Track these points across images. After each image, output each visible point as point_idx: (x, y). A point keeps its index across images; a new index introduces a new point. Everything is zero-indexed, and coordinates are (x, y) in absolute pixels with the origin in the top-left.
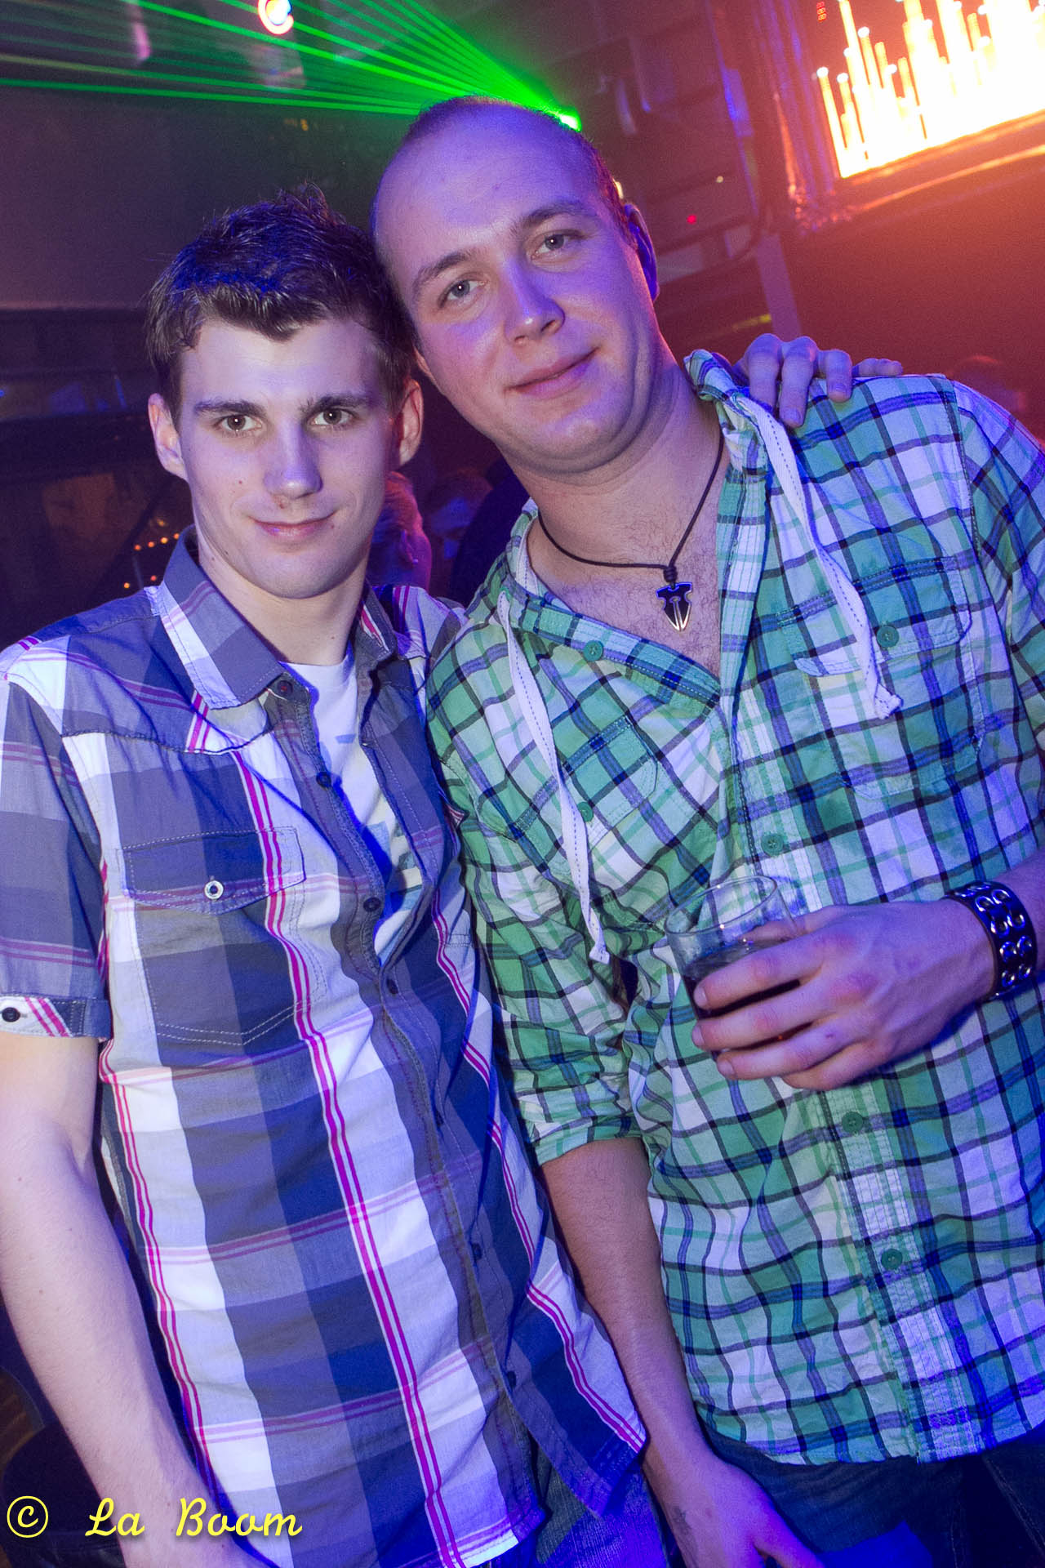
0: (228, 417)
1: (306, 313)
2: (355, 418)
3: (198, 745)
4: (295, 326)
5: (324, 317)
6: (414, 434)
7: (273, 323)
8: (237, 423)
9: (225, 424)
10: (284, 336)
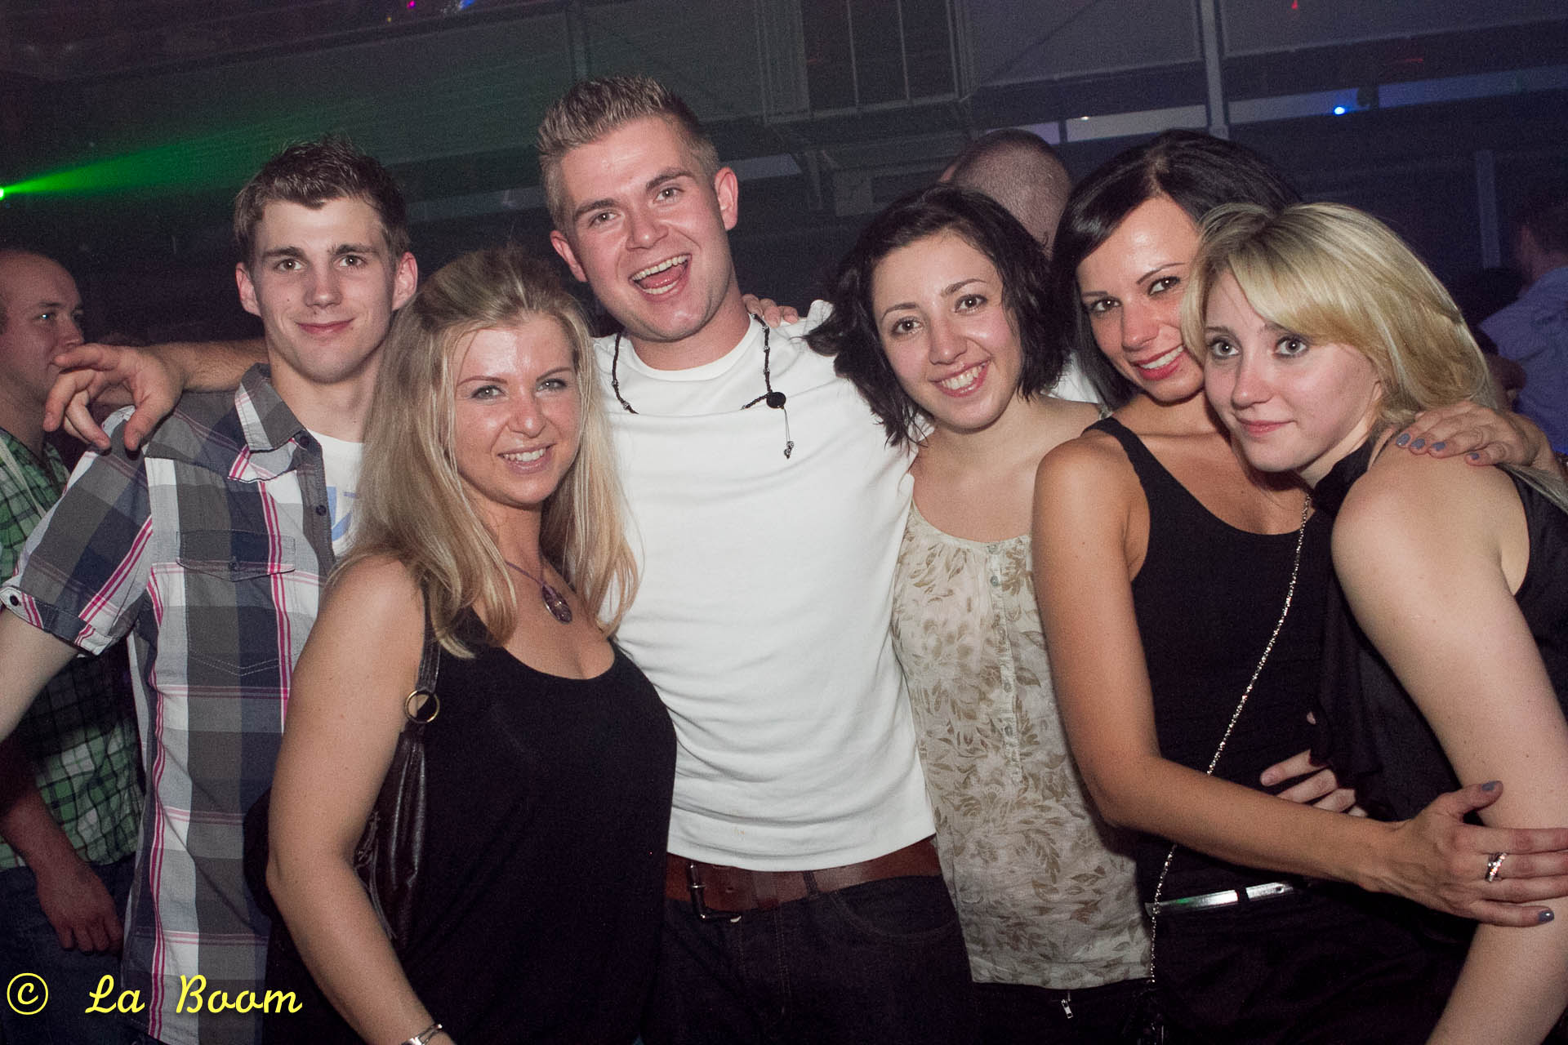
0: (283, 262)
1: (331, 193)
2: (365, 262)
3: (237, 476)
4: (323, 201)
5: (342, 196)
6: (412, 287)
7: (311, 200)
8: (289, 265)
9: (282, 267)
10: (318, 206)
